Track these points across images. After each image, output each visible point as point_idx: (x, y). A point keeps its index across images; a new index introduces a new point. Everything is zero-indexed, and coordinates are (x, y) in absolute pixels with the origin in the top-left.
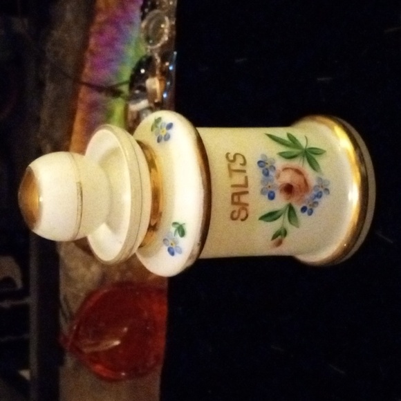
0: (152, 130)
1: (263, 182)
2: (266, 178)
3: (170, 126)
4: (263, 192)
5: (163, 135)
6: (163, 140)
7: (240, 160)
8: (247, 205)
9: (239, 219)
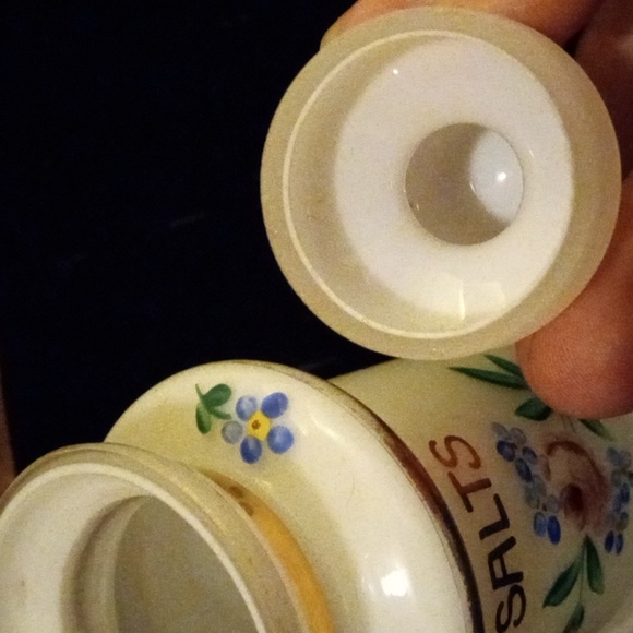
0: (203, 427)
1: (529, 499)
2: (530, 485)
3: (275, 406)
4: (537, 528)
5: (262, 434)
6: (267, 451)
7: (464, 456)
8: (519, 576)
9: (511, 624)
